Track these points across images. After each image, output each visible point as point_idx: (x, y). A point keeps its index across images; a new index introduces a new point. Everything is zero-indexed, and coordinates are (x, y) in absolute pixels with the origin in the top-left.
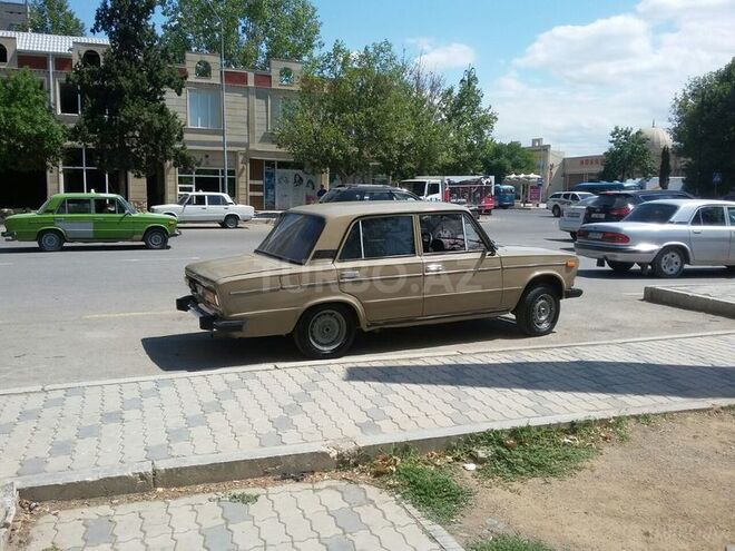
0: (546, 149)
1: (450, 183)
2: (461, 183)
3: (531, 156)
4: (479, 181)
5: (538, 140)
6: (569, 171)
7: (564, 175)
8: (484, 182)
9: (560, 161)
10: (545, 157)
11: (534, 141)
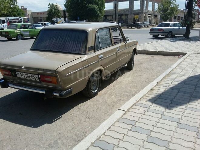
0: (26, 9)
1: (9, 20)
2: (12, 20)
3: (23, 11)
4: (18, 19)
5: (23, 7)
6: (34, 16)
7: (32, 18)
8: (20, 19)
9: (31, 13)
10: (26, 12)
11: (22, 7)
